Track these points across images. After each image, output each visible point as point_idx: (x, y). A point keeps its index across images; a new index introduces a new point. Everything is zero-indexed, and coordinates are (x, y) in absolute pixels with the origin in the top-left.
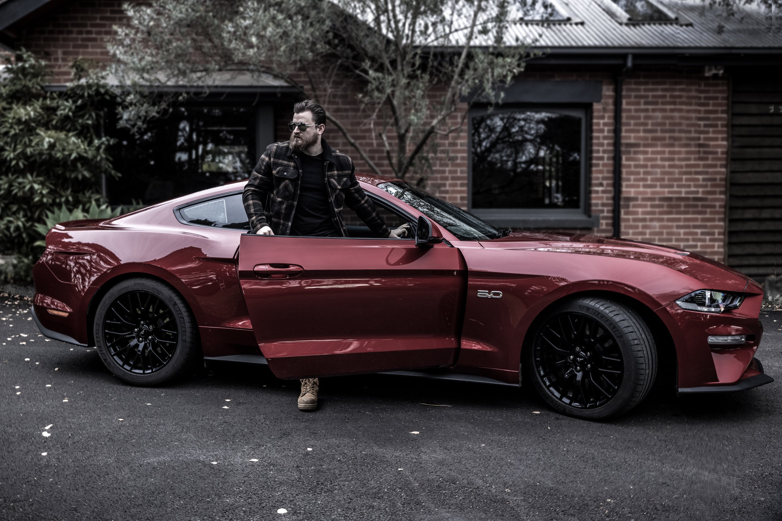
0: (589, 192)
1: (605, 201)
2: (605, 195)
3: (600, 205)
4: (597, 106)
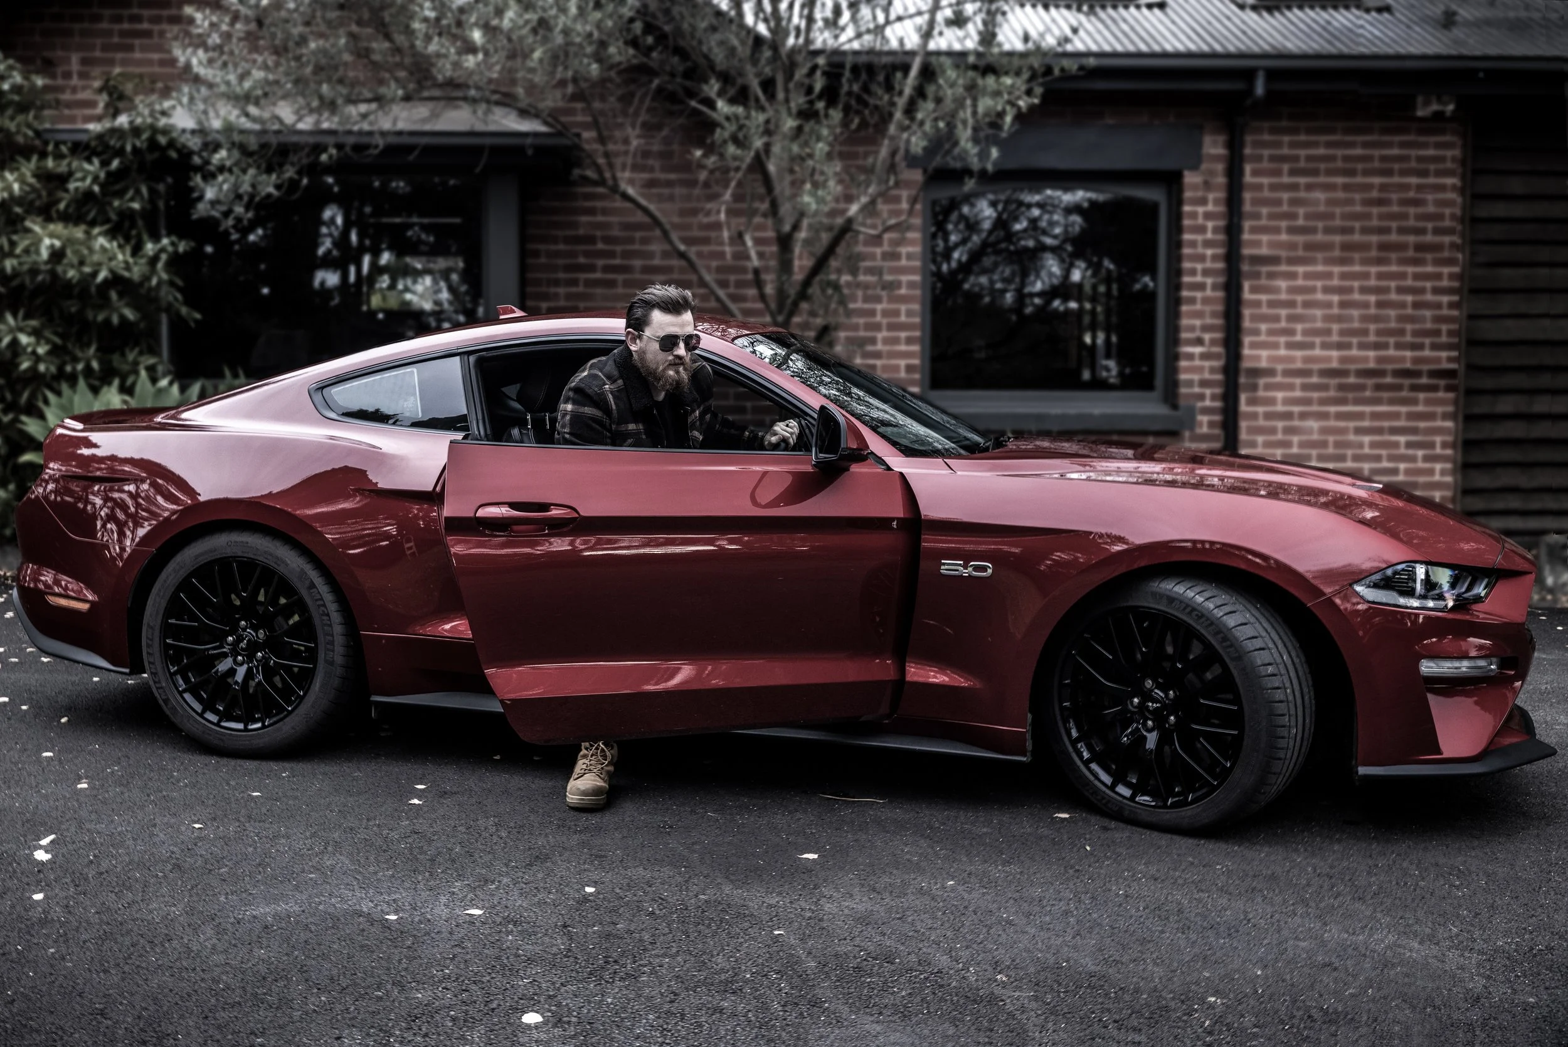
0: (1173, 357)
1: (1207, 376)
2: (1207, 364)
3: (1196, 383)
4: (1191, 178)
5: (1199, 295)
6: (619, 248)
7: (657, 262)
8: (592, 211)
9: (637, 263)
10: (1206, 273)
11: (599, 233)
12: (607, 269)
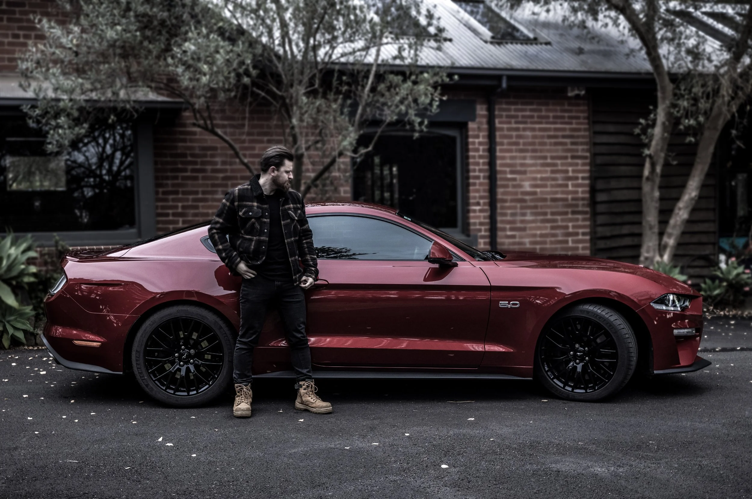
0: (466, 211)
1: (482, 220)
2: (482, 214)
3: (478, 224)
4: (472, 125)
5: (477, 181)
6: (199, 160)
7: (219, 167)
8: (184, 141)
9: (209, 167)
10: (480, 171)
11: (188, 152)
12: (193, 171)
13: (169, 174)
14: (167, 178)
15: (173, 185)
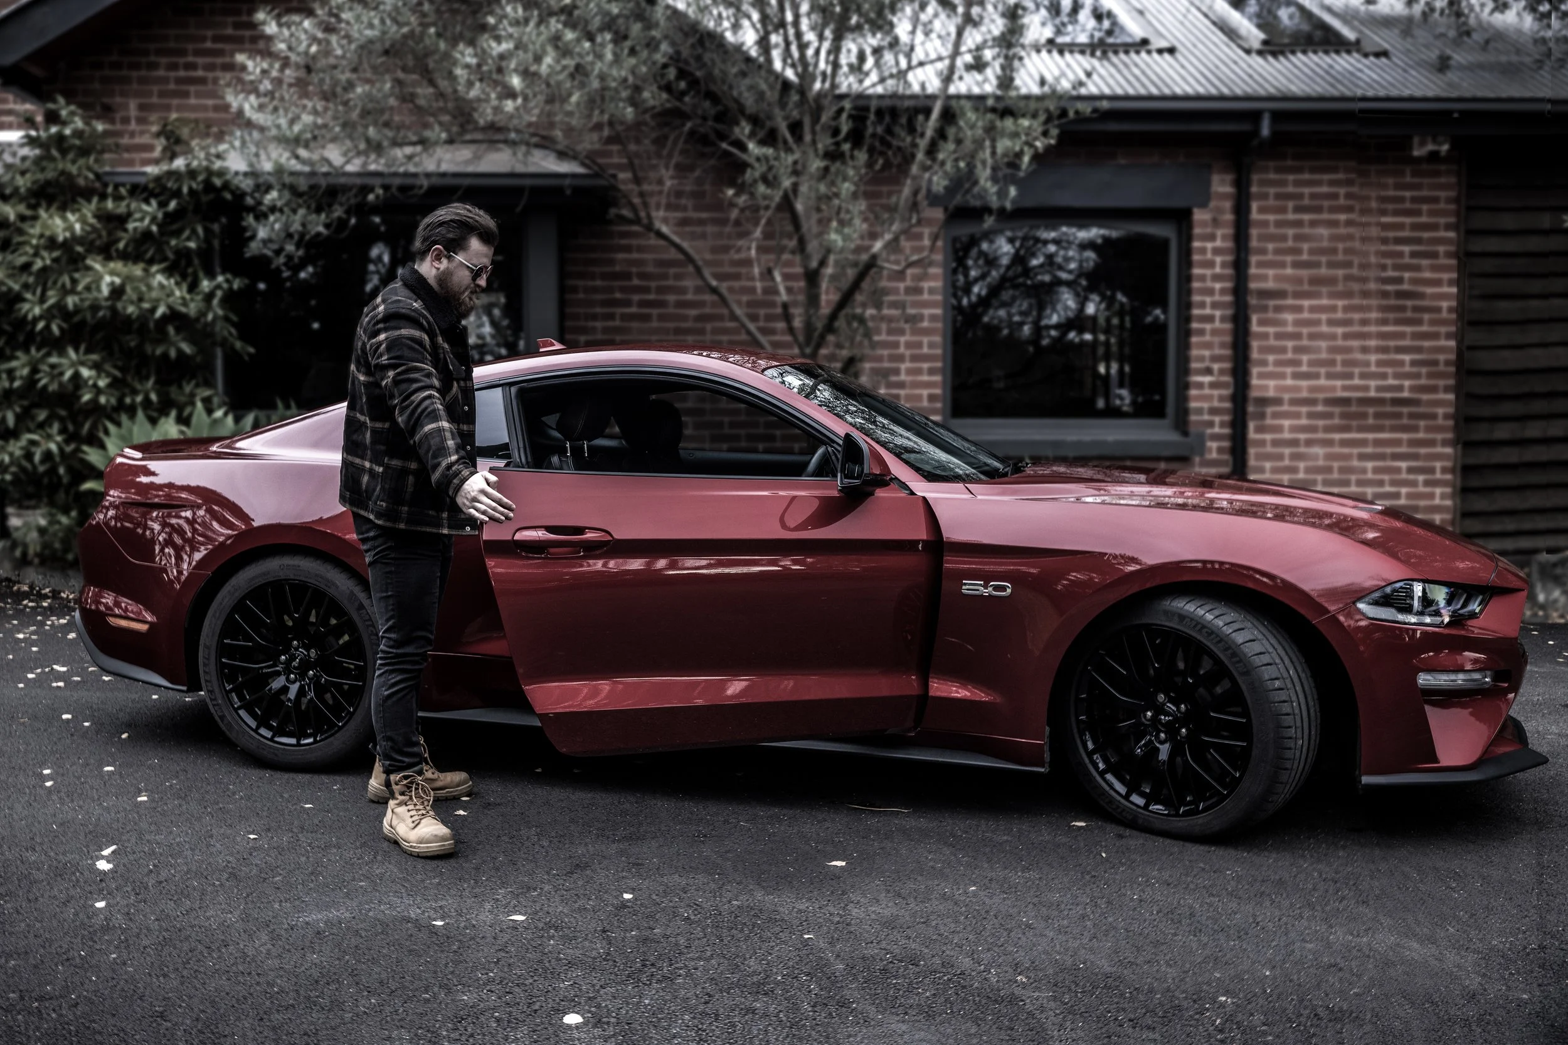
0: (1184, 387)
1: (1216, 404)
2: (1216, 393)
3: (1206, 411)
4: (1200, 215)
5: (1208, 327)
6: (653, 284)
7: (690, 297)
8: (628, 249)
10: (1215, 306)
11: (634, 270)
13: (598, 310)
14: (594, 317)
15: (606, 330)
